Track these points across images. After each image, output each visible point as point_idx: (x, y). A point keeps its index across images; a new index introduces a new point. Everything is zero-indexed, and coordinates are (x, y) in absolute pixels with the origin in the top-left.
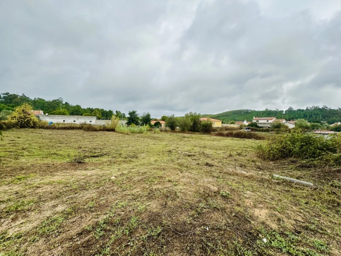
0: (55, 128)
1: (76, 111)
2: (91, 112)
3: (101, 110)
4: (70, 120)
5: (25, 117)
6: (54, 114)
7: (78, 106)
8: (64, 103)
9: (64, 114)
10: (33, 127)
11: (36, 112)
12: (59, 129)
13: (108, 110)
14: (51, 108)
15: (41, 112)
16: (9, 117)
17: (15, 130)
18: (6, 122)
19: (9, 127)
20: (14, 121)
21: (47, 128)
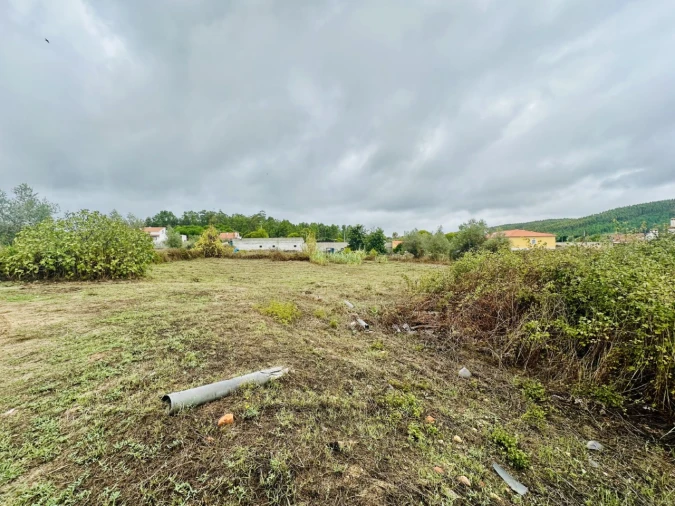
0: (240, 257)
1: (281, 231)
2: (300, 231)
3: (319, 226)
4: (267, 245)
5: (211, 244)
6: (249, 237)
7: (286, 223)
8: (267, 218)
9: (262, 236)
10: (218, 256)
11: (225, 235)
12: (245, 258)
13: (330, 225)
14: (246, 227)
15: (237, 234)
16: (196, 244)
17: (199, 259)
18: (192, 250)
19: (195, 256)
20: (200, 249)
21: (232, 257)
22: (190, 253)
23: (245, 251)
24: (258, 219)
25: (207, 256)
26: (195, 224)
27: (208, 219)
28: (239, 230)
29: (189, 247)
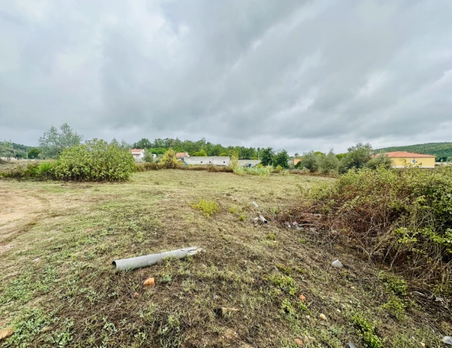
0: (188, 169)
1: (215, 152)
2: (228, 152)
4: (206, 161)
6: (194, 156)
7: (219, 146)
9: (202, 155)
10: (174, 168)
11: (179, 154)
12: (191, 169)
13: (249, 148)
14: (193, 149)
15: (187, 154)
16: (161, 160)
17: (162, 170)
18: (159, 164)
19: (160, 168)
20: (163, 163)
21: (183, 169)
22: (157, 165)
23: (191, 165)
24: (201, 143)
25: (168, 168)
26: (162, 147)
27: (169, 144)
28: (188, 151)
29: (157, 162)
